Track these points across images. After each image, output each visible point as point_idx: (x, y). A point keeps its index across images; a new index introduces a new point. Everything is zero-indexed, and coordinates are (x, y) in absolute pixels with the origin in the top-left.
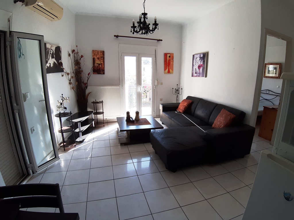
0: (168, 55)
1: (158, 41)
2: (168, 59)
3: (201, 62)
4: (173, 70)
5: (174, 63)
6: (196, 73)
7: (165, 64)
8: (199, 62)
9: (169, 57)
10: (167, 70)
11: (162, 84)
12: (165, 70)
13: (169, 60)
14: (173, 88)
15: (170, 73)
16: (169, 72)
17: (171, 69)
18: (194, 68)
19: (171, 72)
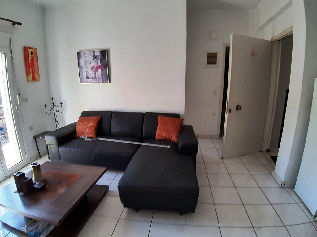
0: (30, 50)
1: (13, 24)
2: (29, 56)
3: (97, 63)
4: (39, 76)
5: (39, 64)
6: (88, 77)
7: (26, 65)
8: (92, 63)
9: (32, 54)
10: (31, 76)
11: (26, 100)
12: (28, 75)
13: (32, 59)
14: (45, 105)
15: (36, 81)
16: (34, 79)
17: (36, 74)
18: (84, 70)
19: (36, 79)
